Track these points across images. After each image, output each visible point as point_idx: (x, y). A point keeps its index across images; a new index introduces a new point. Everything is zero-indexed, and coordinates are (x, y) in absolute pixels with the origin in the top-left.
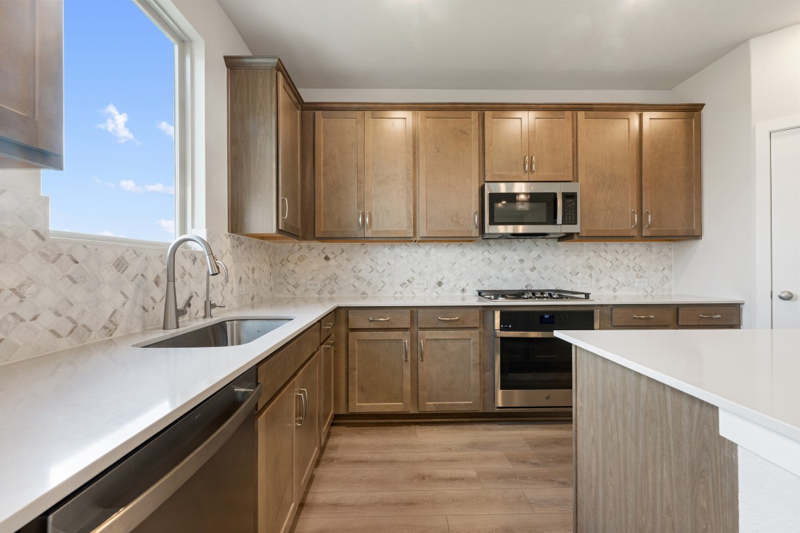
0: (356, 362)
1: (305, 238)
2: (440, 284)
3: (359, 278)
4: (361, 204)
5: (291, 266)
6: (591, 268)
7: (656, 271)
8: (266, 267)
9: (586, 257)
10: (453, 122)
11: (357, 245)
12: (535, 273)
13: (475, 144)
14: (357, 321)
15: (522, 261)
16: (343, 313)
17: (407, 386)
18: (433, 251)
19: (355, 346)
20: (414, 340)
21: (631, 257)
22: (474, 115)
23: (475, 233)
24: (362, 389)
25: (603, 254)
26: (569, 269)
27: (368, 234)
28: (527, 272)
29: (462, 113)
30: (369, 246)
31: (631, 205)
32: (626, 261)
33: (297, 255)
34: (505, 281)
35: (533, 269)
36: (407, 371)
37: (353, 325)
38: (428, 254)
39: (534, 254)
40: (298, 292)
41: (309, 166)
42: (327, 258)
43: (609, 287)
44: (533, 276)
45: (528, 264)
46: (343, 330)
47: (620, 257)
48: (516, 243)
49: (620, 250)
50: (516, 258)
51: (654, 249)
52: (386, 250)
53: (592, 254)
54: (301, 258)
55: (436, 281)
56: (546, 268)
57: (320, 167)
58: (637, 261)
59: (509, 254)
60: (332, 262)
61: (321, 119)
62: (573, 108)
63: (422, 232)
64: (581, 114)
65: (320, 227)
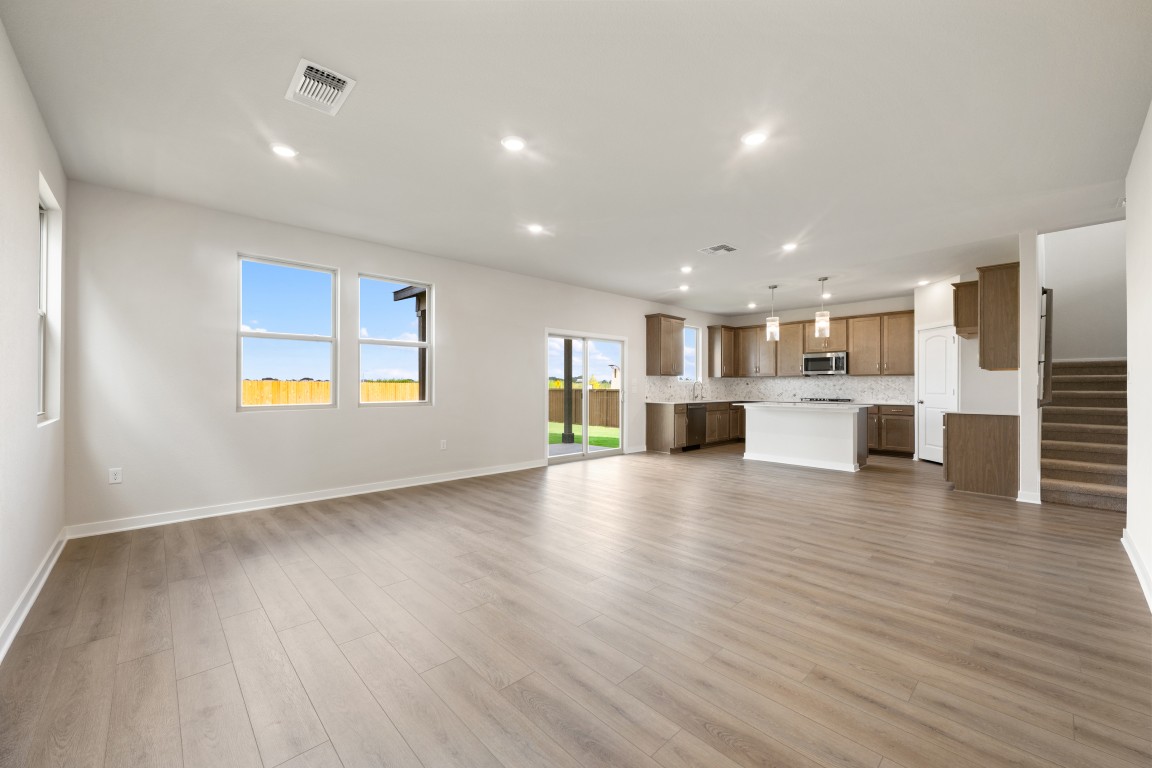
1: (735, 377)
2: (795, 396)
4: (755, 364)
6: (872, 389)
8: (723, 388)
9: (870, 383)
10: (792, 328)
11: (759, 378)
12: (842, 391)
13: (801, 337)
15: (834, 385)
18: (791, 381)
21: (897, 384)
22: (801, 325)
23: (800, 374)
25: (880, 382)
27: (758, 375)
29: (796, 325)
30: (764, 379)
31: (877, 361)
32: (893, 385)
33: (736, 383)
38: (789, 382)
39: (841, 382)
40: (736, 397)
41: (737, 350)
42: (748, 384)
44: (840, 392)
45: (837, 387)
47: (890, 383)
50: (832, 384)
52: (771, 381)
53: (873, 382)
54: (738, 384)
55: (792, 394)
56: (847, 389)
57: (741, 351)
58: (901, 386)
59: (828, 382)
60: (750, 386)
61: (741, 333)
62: (847, 319)
63: (779, 374)
64: (851, 321)
65: (741, 372)
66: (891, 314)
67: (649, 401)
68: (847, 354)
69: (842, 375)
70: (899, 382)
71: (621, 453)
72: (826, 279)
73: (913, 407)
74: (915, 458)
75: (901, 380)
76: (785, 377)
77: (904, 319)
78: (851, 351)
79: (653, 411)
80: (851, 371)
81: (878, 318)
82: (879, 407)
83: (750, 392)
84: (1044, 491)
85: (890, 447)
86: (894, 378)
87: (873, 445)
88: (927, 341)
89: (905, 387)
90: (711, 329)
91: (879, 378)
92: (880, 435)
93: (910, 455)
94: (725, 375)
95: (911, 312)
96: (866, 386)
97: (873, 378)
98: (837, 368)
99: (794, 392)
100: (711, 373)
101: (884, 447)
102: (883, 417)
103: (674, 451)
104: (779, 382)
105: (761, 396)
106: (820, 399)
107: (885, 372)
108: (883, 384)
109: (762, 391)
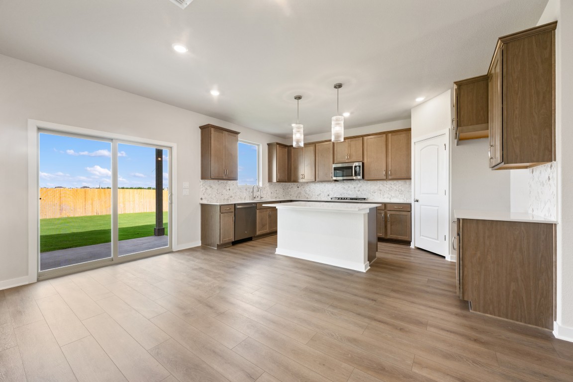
1: (288, 182)
3: (306, 193)
5: (289, 190)
6: (381, 190)
8: (282, 190)
9: (378, 186)
12: (359, 192)
15: (355, 188)
18: (326, 185)
21: (397, 186)
23: (331, 179)
25: (385, 185)
26: (372, 191)
27: (303, 180)
28: (357, 192)
31: (384, 169)
32: (395, 188)
33: (291, 186)
34: (349, 195)
35: (359, 191)
38: (325, 186)
39: (359, 185)
40: (291, 197)
41: (290, 162)
43: (388, 197)
44: (359, 193)
45: (357, 189)
47: (392, 186)
50: (353, 187)
51: (407, 183)
52: (313, 185)
53: (381, 185)
54: (292, 187)
56: (363, 190)
58: (400, 188)
59: (350, 185)
60: (300, 188)
61: (292, 150)
62: (363, 136)
63: (317, 180)
64: (365, 138)
65: (292, 179)
66: (393, 132)
67: (205, 202)
68: (363, 164)
69: (359, 180)
70: (399, 185)
71: (170, 252)
72: (340, 86)
73: (410, 205)
74: (412, 246)
75: (401, 182)
76: (322, 182)
77: (403, 136)
78: (365, 161)
80: (366, 177)
81: (384, 135)
82: (385, 204)
83: (300, 193)
85: (394, 237)
86: (395, 182)
87: (381, 235)
88: (421, 150)
89: (402, 189)
90: (270, 145)
91: (385, 182)
92: (386, 227)
93: (408, 243)
94: (279, 181)
95: (408, 130)
96: (376, 188)
97: (381, 182)
98: (356, 175)
99: (327, 193)
100: (270, 179)
101: (389, 236)
102: (388, 212)
103: (222, 246)
104: (318, 186)
105: (307, 196)
106: (344, 198)
107: (390, 177)
108: (388, 186)
109: (307, 192)
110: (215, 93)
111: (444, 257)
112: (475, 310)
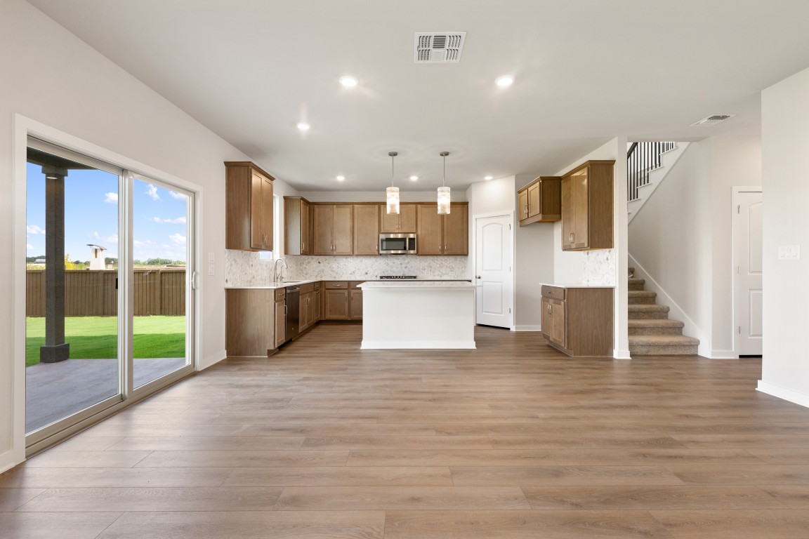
0: (328, 301)
1: (310, 255)
2: (366, 274)
3: (332, 271)
4: (332, 242)
5: (304, 266)
6: (431, 267)
7: (459, 268)
10: (368, 208)
11: (332, 257)
12: (407, 269)
13: (377, 218)
14: (329, 286)
15: (401, 264)
16: (323, 284)
17: (347, 310)
18: (364, 260)
19: (328, 295)
20: (349, 293)
22: (377, 206)
23: (377, 253)
24: (330, 311)
26: (421, 268)
27: (335, 253)
28: (404, 268)
29: (372, 206)
30: (337, 258)
31: (439, 243)
32: (446, 264)
33: (307, 262)
34: (394, 272)
36: (347, 304)
37: (327, 287)
38: (361, 261)
39: (406, 261)
40: (307, 276)
41: (312, 226)
42: (319, 263)
43: (438, 275)
45: (404, 266)
46: (324, 289)
48: (399, 257)
49: (443, 259)
51: (458, 259)
53: (431, 261)
54: (309, 263)
55: (365, 272)
56: (412, 267)
57: (316, 228)
59: (396, 261)
60: (321, 264)
61: (317, 209)
62: (416, 204)
63: (356, 252)
64: (419, 206)
65: (316, 251)
67: (230, 286)
68: (417, 236)
69: (413, 254)
71: (191, 374)
72: (447, 154)
76: (357, 255)
78: (419, 233)
79: (235, 298)
80: (420, 251)
83: (322, 271)
84: (631, 346)
88: (484, 227)
90: (287, 201)
91: (440, 258)
94: (304, 253)
96: (426, 264)
98: (410, 248)
99: (366, 271)
100: (287, 250)
103: (272, 354)
104: (352, 261)
105: (334, 275)
106: (397, 277)
107: (446, 253)
108: (438, 262)
109: (334, 269)
110: (303, 127)
111: (509, 329)
112: (575, 355)
